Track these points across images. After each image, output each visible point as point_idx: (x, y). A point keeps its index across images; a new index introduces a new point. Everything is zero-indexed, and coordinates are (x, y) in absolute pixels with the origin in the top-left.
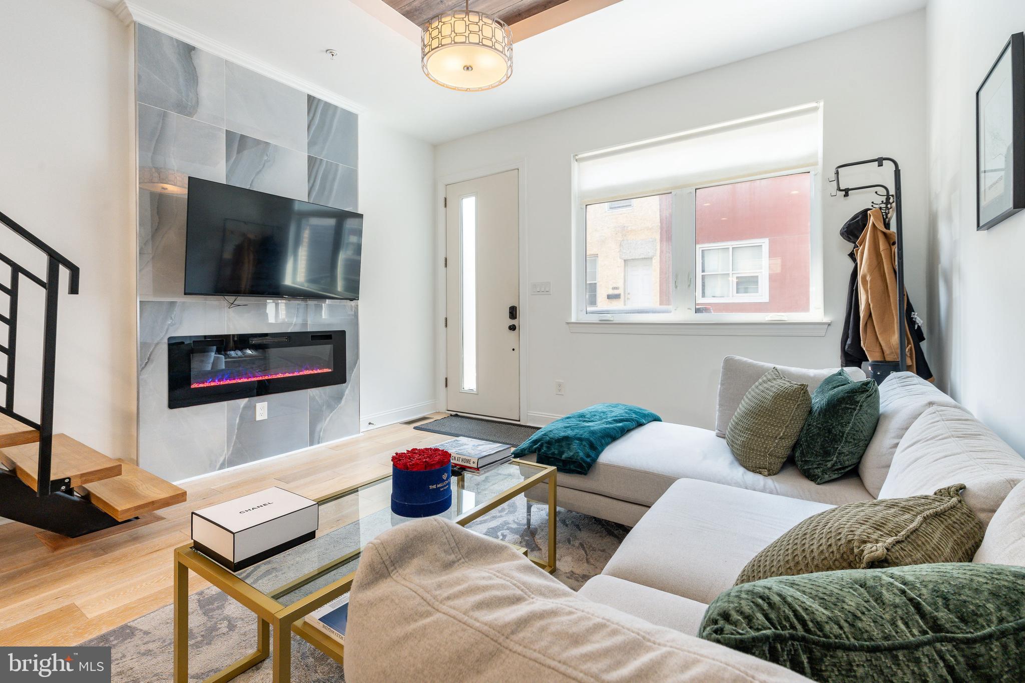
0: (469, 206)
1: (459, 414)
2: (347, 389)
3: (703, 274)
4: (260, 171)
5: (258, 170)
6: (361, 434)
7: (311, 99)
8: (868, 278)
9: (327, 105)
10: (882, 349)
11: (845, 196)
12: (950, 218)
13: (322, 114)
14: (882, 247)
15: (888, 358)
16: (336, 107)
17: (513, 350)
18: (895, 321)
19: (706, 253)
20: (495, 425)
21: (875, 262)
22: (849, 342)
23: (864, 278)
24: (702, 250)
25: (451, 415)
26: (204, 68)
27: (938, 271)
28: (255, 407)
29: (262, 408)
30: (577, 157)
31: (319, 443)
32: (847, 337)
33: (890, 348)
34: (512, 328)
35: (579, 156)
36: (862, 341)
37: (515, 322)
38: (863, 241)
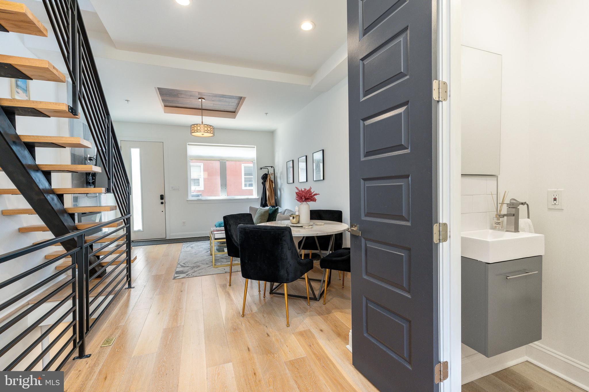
10: (271, 203)
11: (261, 169)
12: (280, 179)
14: (271, 184)
15: (272, 205)
17: (162, 211)
18: (273, 198)
22: (263, 201)
23: (267, 190)
27: (277, 188)
34: (162, 203)
35: (189, 143)
36: (267, 202)
37: (163, 201)
38: (267, 181)
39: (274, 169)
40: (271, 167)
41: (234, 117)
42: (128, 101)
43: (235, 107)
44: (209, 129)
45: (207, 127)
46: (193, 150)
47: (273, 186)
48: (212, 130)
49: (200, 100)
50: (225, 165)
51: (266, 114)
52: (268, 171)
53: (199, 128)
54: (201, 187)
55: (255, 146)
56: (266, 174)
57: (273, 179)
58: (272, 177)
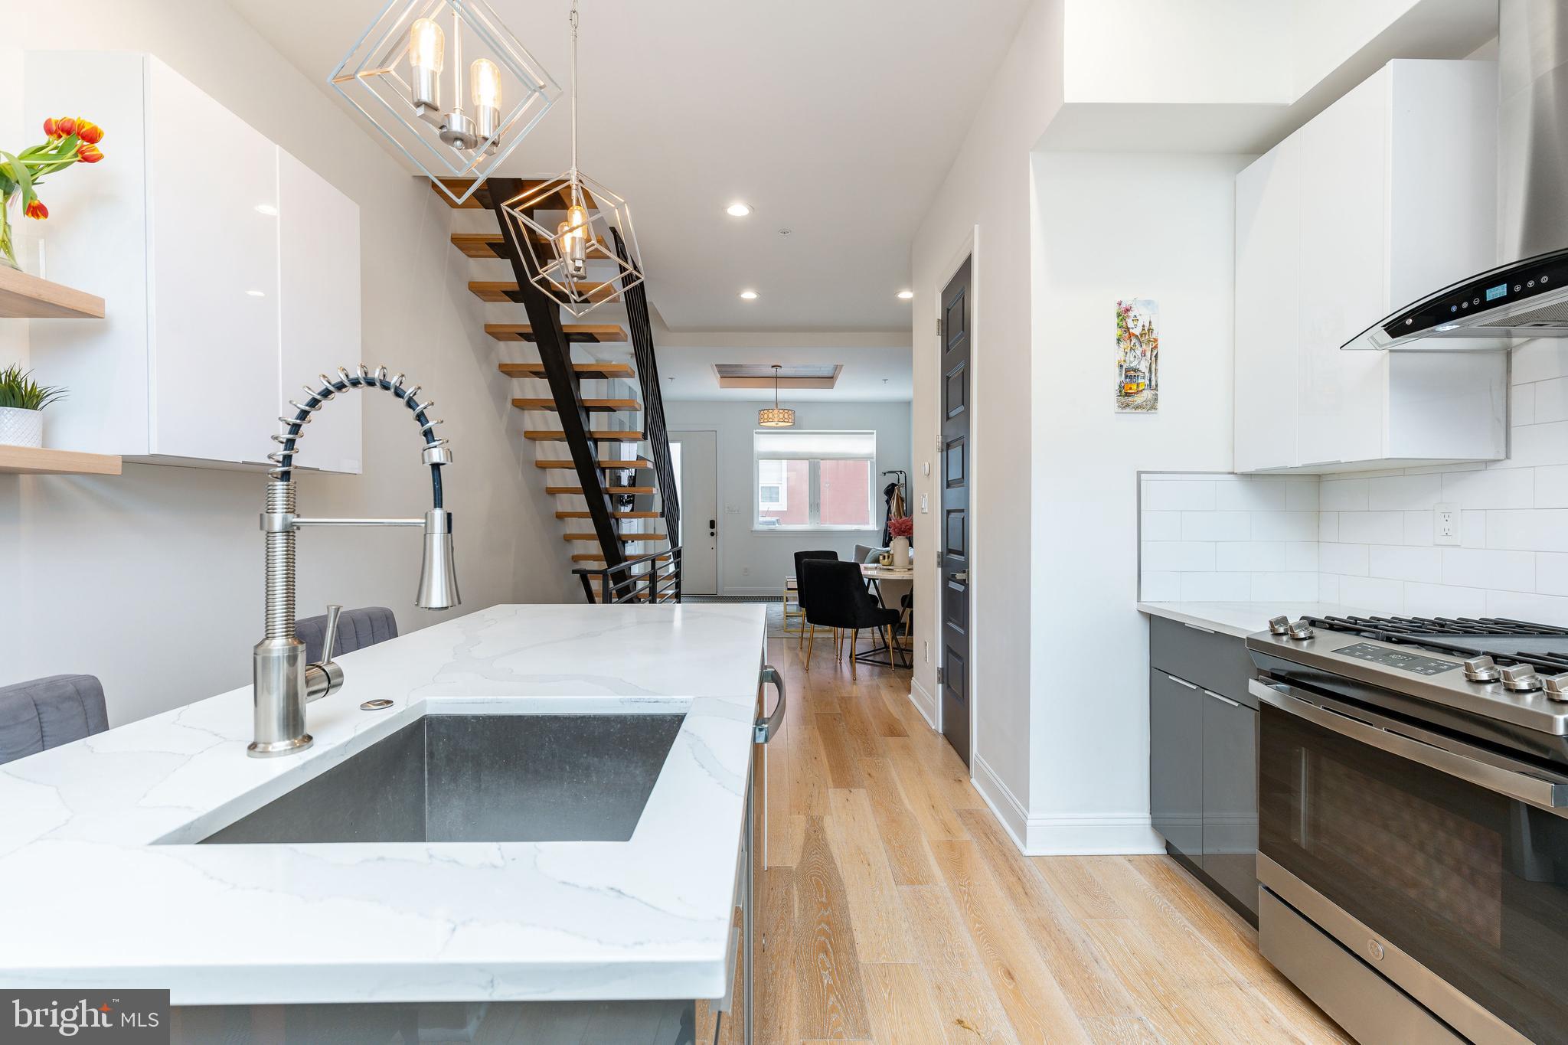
17: (712, 548)
30: (756, 432)
34: (712, 534)
37: (714, 530)
38: (894, 499)
40: (901, 472)
41: (832, 387)
42: (672, 379)
43: (833, 372)
44: (786, 416)
45: (783, 413)
46: (764, 443)
47: (903, 508)
49: (774, 369)
50: (819, 468)
51: (885, 380)
53: (771, 415)
54: (782, 505)
55: (874, 432)
56: (893, 485)
57: (903, 495)
58: (902, 490)
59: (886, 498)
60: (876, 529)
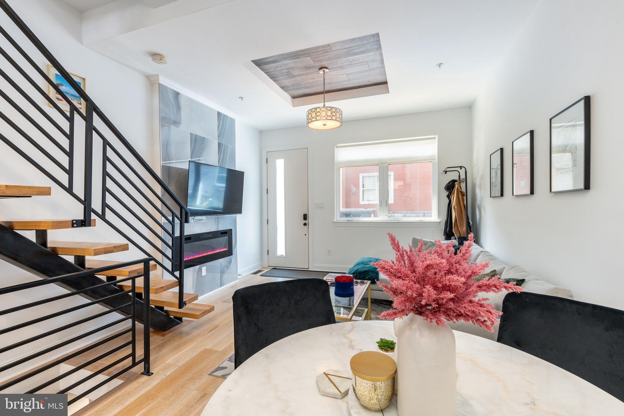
0: (280, 164)
1: (276, 268)
2: (233, 257)
3: (363, 189)
4: (202, 152)
5: (201, 152)
6: (238, 280)
7: (219, 114)
8: (456, 207)
9: (225, 115)
10: (460, 233)
11: (445, 173)
12: (480, 189)
13: (223, 120)
14: (460, 196)
15: (462, 236)
16: (227, 116)
17: (305, 235)
18: (464, 223)
19: (364, 178)
20: (295, 272)
21: (458, 202)
22: (448, 229)
23: (454, 207)
24: (363, 177)
25: (273, 268)
26: (183, 102)
27: (476, 205)
28: (202, 269)
29: (204, 268)
30: (336, 146)
31: (223, 286)
32: (447, 228)
33: (463, 232)
34: (305, 224)
35: (338, 145)
36: (453, 230)
37: (306, 222)
38: (454, 193)
39: (466, 172)
40: (461, 167)
42: (242, 98)
44: (329, 113)
45: (327, 110)
47: (465, 202)
48: (334, 114)
49: (321, 72)
51: (440, 65)
52: (459, 176)
53: (318, 114)
55: (437, 136)
56: (454, 181)
57: (464, 190)
58: (463, 185)
59: (447, 193)
60: (437, 221)
